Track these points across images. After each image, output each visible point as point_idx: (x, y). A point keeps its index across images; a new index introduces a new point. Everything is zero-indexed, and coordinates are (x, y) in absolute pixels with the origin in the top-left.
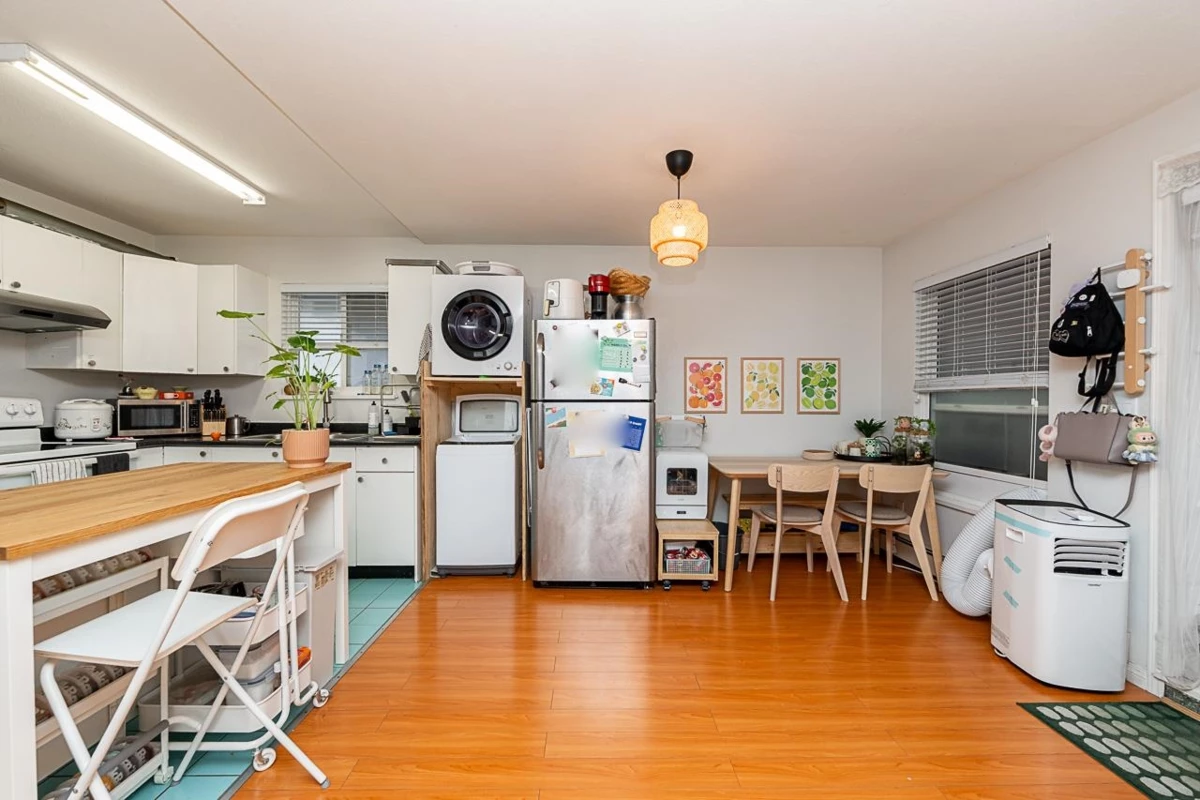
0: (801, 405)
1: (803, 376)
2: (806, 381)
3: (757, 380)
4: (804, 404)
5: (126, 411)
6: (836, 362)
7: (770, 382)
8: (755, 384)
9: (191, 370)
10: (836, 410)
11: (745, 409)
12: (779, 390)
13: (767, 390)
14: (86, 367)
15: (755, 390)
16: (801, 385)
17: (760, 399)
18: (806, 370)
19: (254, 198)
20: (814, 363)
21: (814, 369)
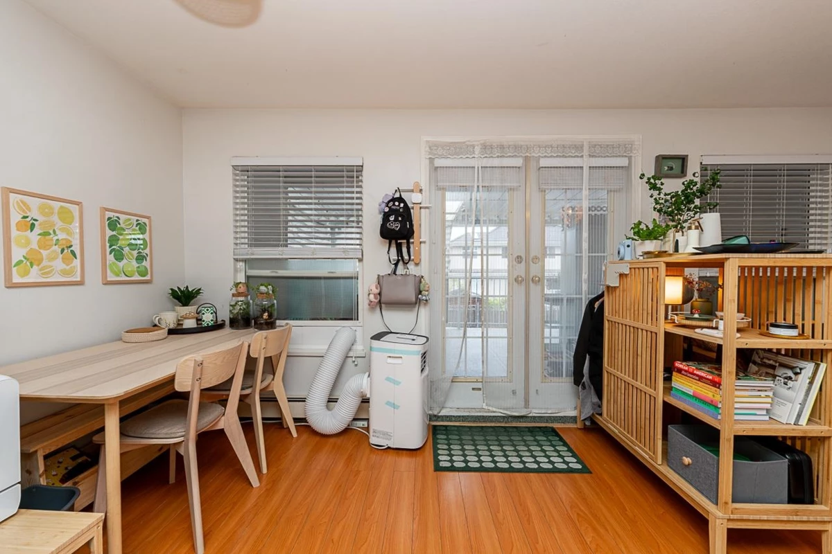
0: (108, 271)
1: (109, 233)
2: (113, 240)
3: (37, 230)
4: (112, 271)
6: (146, 220)
7: (61, 236)
8: (34, 236)
10: (148, 278)
11: (16, 279)
12: (77, 249)
13: (57, 249)
15: (35, 246)
16: (108, 245)
17: (44, 263)
18: (113, 224)
20: (123, 217)
21: (122, 225)
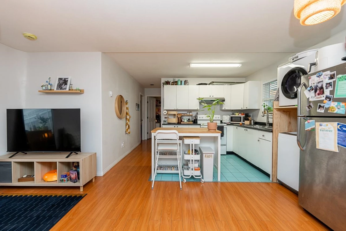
5: (232, 117)
9: (242, 108)
14: (224, 109)
19: (239, 65)
